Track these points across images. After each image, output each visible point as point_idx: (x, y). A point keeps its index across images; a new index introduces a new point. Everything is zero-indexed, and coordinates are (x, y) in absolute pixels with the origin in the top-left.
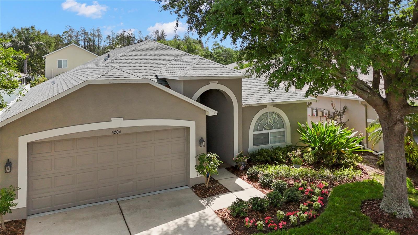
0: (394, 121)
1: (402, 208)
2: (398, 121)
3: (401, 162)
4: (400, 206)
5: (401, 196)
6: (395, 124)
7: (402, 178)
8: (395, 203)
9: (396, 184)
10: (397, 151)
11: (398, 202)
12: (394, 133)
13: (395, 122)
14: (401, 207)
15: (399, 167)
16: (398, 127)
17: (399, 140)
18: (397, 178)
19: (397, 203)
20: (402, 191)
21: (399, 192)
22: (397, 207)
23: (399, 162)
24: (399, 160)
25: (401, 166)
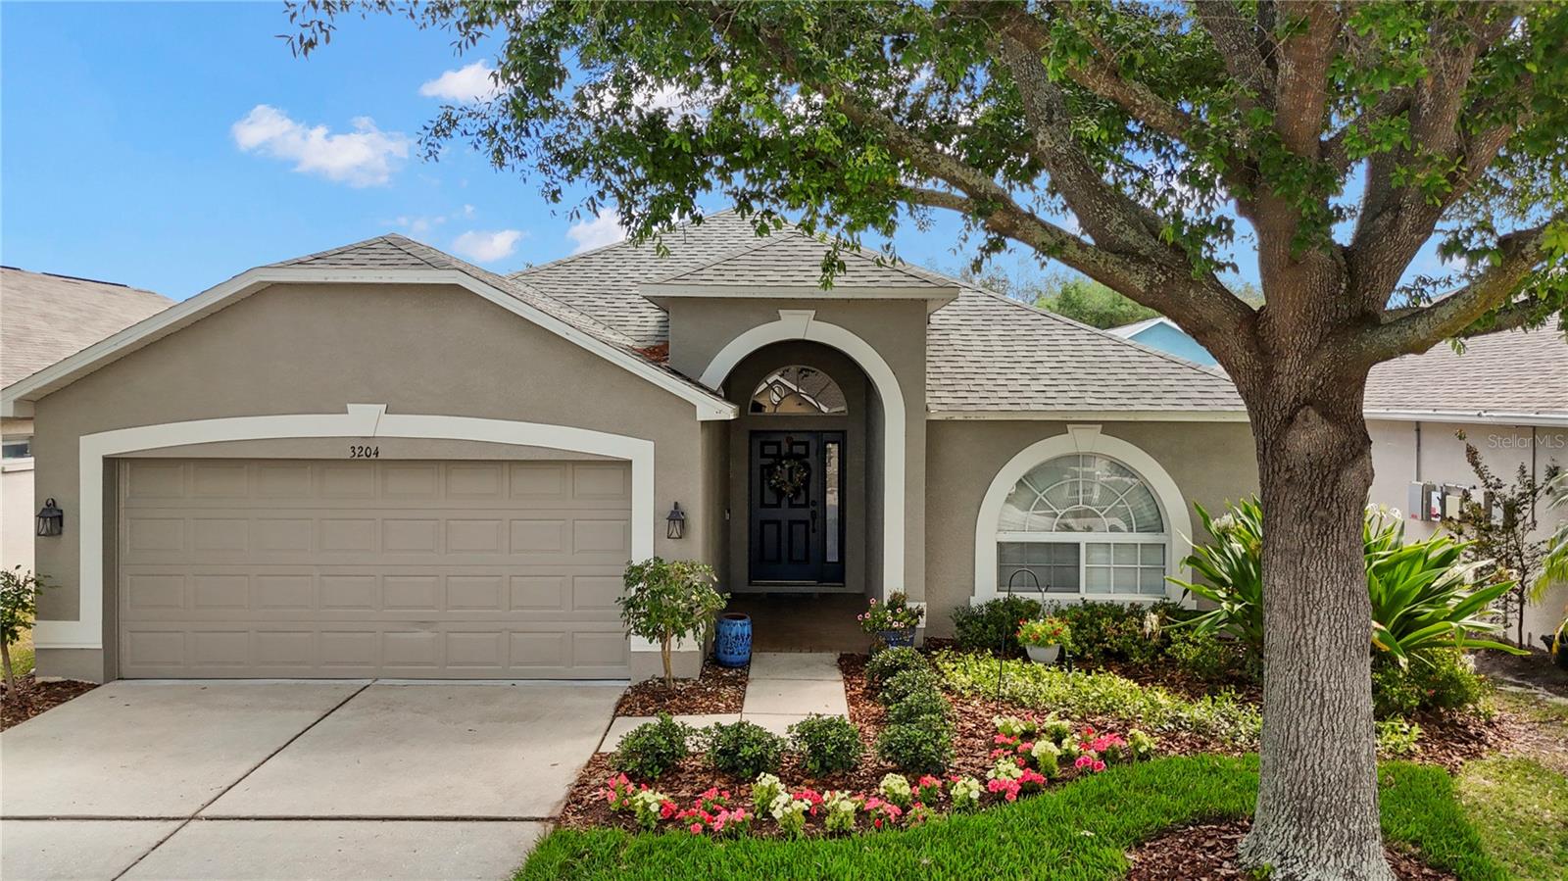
0: (1281, 407)
1: (1307, 852)
2: (1302, 407)
3: (1314, 617)
4: (1301, 842)
5: (1310, 790)
6: (1290, 420)
7: (1318, 701)
8: (1280, 823)
9: (1288, 729)
10: (1298, 561)
11: (1294, 819)
12: (1283, 469)
13: (1286, 413)
14: (1305, 843)
15: (1303, 641)
16: (1304, 437)
17: (1307, 503)
18: (1293, 698)
19: (1289, 826)
20: (1316, 767)
21: (1302, 773)
22: (1288, 845)
23: (1304, 617)
24: (1307, 610)
25: (1314, 639)
